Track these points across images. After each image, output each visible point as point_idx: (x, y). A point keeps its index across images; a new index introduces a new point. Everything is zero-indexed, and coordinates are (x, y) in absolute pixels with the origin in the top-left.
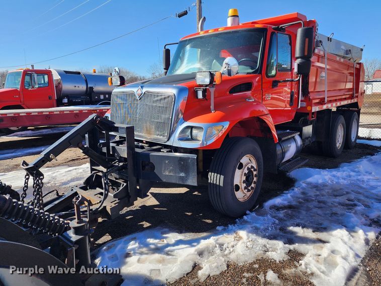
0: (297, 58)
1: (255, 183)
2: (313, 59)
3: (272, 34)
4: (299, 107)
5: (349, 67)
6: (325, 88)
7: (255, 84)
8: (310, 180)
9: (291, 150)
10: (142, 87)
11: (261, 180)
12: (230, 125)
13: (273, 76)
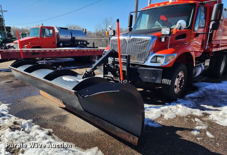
0: (213, 21)
1: (183, 85)
3: (199, 6)
4: (206, 48)
7: (188, 35)
8: (207, 87)
10: (130, 36)
12: (177, 55)
13: (196, 31)
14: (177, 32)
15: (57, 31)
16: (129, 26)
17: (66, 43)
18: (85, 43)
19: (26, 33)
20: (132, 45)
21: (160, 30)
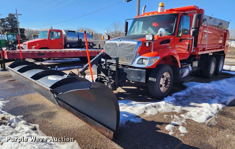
0: (193, 28)
1: (169, 85)
2: (201, 28)
3: (181, 16)
4: (192, 52)
5: (221, 32)
6: (206, 43)
7: (171, 40)
8: (194, 87)
9: (187, 72)
10: (120, 41)
11: (172, 84)
12: (160, 58)
13: (180, 37)
14: (159, 39)
15: (64, 33)
16: (125, 32)
17: (72, 45)
18: (91, 44)
19: (38, 35)
20: (122, 49)
21: (144, 36)
